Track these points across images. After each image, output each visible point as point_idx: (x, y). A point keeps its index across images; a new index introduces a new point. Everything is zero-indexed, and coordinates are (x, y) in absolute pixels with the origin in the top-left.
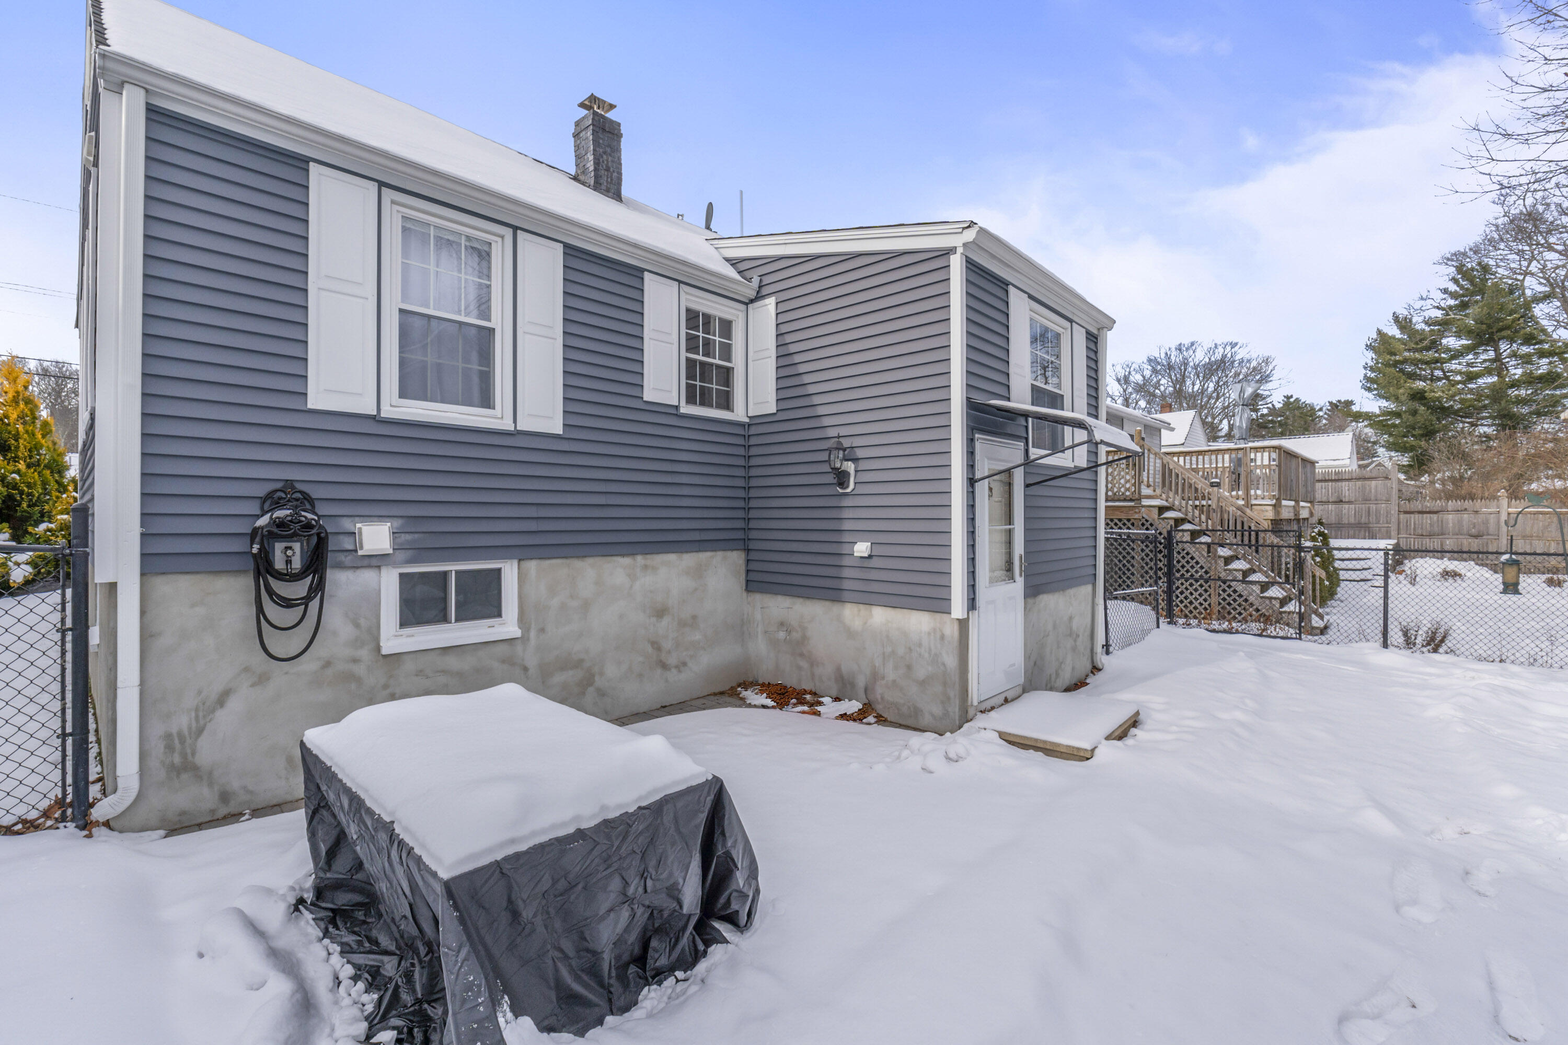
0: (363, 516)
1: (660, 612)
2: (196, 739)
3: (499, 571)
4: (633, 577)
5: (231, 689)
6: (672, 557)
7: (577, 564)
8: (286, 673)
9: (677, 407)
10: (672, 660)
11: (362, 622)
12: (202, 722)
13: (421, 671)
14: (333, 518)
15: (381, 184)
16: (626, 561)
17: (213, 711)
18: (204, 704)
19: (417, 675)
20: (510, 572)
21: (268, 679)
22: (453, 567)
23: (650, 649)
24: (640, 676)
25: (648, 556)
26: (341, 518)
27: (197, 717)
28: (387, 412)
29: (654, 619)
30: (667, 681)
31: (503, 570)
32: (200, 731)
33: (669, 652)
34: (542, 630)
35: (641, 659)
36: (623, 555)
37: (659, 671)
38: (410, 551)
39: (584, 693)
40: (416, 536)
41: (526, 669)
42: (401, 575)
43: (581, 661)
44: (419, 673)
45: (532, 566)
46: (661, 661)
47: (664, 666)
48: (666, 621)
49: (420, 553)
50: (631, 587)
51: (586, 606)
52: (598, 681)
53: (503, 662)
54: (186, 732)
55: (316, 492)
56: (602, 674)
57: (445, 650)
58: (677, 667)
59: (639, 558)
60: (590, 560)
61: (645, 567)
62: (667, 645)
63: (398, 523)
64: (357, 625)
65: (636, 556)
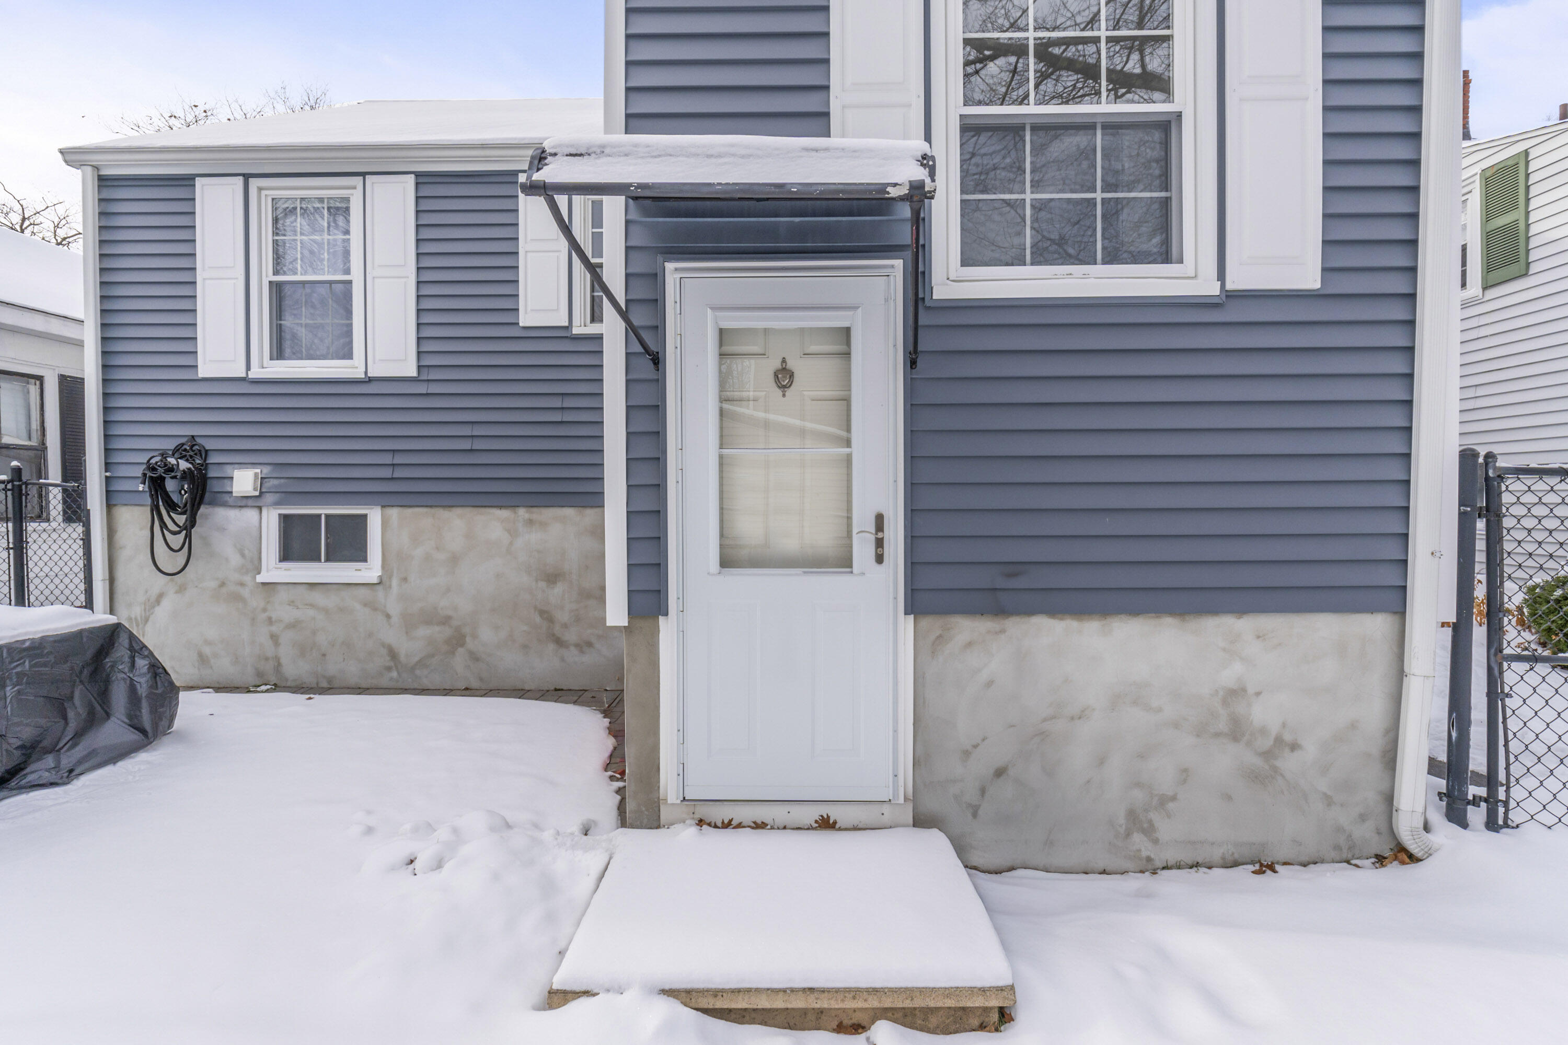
0: (241, 464)
1: (552, 577)
2: (145, 625)
3: (365, 516)
4: (513, 533)
5: (163, 593)
6: (569, 512)
7: (444, 514)
8: (196, 587)
9: (568, 328)
10: (571, 636)
11: (246, 552)
12: (148, 614)
13: (293, 602)
14: (221, 465)
15: (247, 177)
16: (504, 513)
17: (154, 607)
18: (149, 600)
19: (289, 605)
20: (375, 517)
21: (185, 589)
22: (323, 511)
23: (538, 619)
24: (525, 647)
25: (535, 510)
26: (223, 465)
27: (145, 610)
28: (256, 372)
29: (542, 584)
30: (563, 660)
31: (368, 516)
32: (146, 620)
33: (565, 626)
34: (405, 579)
35: (525, 628)
36: (500, 507)
37: (551, 646)
38: (278, 495)
39: (453, 653)
40: (282, 481)
41: (388, 616)
42: (280, 515)
43: (449, 618)
44: (291, 603)
45: (394, 512)
46: (553, 635)
47: (559, 642)
48: (559, 588)
49: (288, 496)
50: (511, 544)
51: (454, 560)
52: (470, 643)
53: (365, 605)
54: (139, 618)
55: (209, 445)
56: (475, 636)
57: (312, 585)
58: (577, 646)
59: (522, 512)
60: (459, 511)
61: (530, 522)
62: (563, 616)
63: (266, 470)
64: (243, 555)
65: (517, 509)
